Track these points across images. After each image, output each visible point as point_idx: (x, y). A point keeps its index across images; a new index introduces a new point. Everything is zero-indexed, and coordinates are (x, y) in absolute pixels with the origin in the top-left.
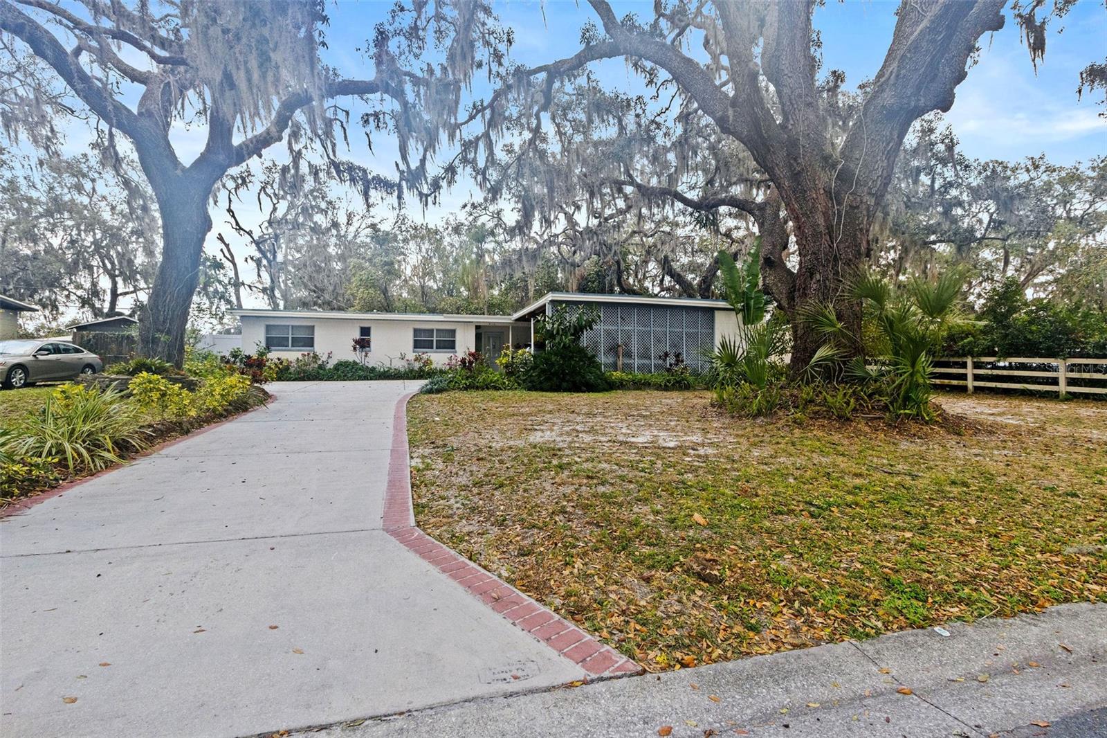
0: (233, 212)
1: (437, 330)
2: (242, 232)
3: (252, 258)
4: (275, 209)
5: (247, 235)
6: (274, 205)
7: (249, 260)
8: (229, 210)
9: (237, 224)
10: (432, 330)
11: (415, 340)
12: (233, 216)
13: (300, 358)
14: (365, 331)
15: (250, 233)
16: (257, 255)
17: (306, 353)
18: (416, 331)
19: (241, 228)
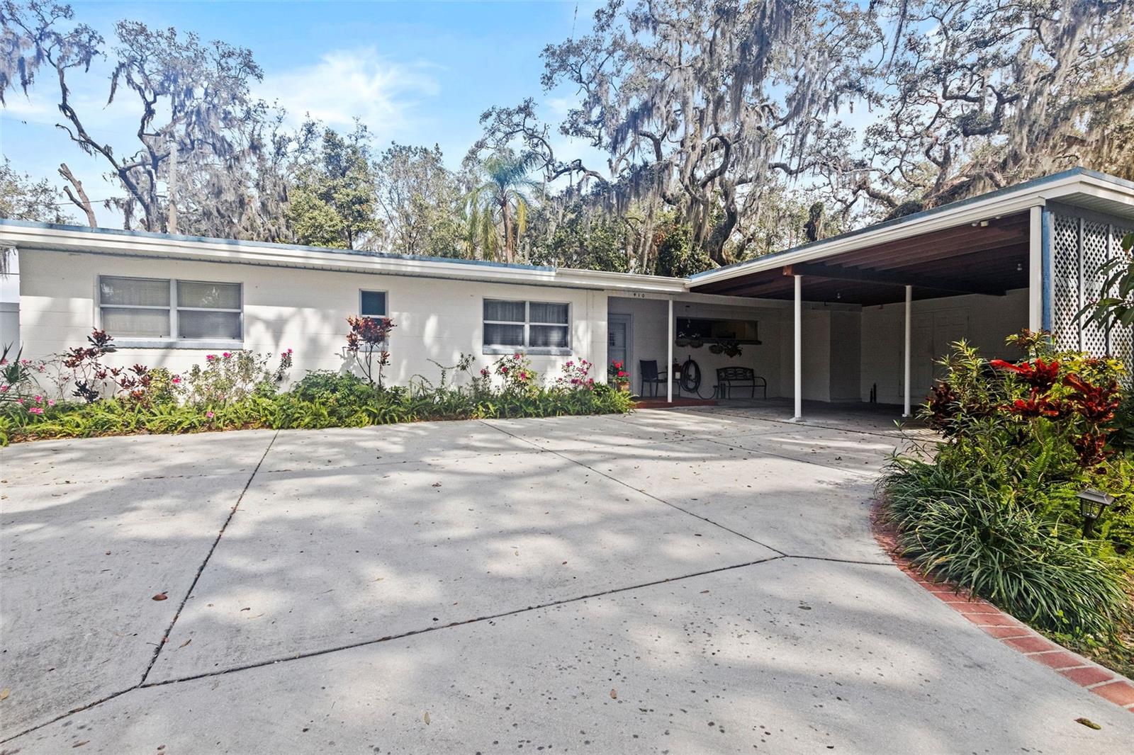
0: (72, 112)
1: (533, 304)
2: (91, 148)
3: (117, 202)
4: (150, 113)
5: (101, 155)
6: (148, 105)
7: (112, 205)
8: (64, 107)
9: (81, 131)
10: (523, 304)
11: (486, 326)
12: (73, 117)
13: (204, 366)
14: (374, 302)
15: (107, 152)
16: (124, 195)
17: (220, 354)
18: (489, 305)
19: (89, 141)
